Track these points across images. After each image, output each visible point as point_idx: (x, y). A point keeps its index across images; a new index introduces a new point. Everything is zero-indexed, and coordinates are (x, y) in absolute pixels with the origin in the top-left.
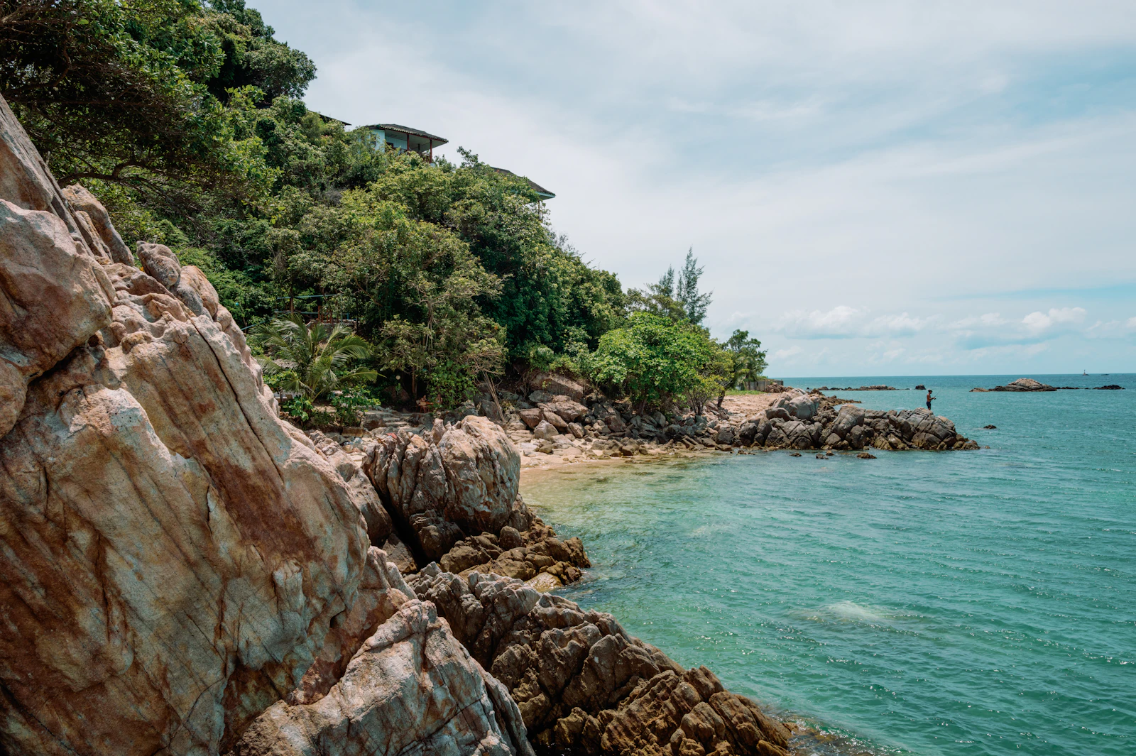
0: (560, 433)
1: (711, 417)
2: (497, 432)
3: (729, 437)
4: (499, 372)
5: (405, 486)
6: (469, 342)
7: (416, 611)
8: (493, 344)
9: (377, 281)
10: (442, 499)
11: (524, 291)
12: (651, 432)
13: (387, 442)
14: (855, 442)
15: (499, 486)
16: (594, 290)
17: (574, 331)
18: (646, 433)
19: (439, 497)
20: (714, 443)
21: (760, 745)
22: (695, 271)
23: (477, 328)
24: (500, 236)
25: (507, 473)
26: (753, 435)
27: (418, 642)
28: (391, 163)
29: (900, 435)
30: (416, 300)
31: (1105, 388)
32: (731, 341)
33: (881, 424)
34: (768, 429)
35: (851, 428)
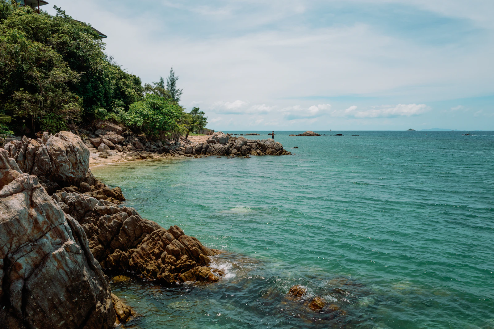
0: (111, 149)
1: (182, 143)
2: (77, 139)
3: (190, 151)
4: (79, 120)
5: (28, 165)
6: (63, 104)
7: (26, 178)
8: (76, 106)
9: (9, 71)
10: (49, 170)
11: (92, 81)
12: (155, 149)
13: (16, 143)
14: (243, 152)
15: (79, 164)
16: (127, 82)
17: (117, 101)
18: (153, 149)
19: (47, 170)
20: (184, 154)
21: (201, 256)
22: (174, 78)
23: (67, 97)
24: (78, 53)
25: (83, 158)
26: (201, 150)
27: (28, 194)
28: (15, 10)
29: (261, 149)
30: (32, 82)
31: (337, 135)
32: (192, 112)
33: (254, 145)
34: (207, 147)
35: (242, 146)
